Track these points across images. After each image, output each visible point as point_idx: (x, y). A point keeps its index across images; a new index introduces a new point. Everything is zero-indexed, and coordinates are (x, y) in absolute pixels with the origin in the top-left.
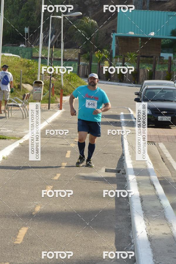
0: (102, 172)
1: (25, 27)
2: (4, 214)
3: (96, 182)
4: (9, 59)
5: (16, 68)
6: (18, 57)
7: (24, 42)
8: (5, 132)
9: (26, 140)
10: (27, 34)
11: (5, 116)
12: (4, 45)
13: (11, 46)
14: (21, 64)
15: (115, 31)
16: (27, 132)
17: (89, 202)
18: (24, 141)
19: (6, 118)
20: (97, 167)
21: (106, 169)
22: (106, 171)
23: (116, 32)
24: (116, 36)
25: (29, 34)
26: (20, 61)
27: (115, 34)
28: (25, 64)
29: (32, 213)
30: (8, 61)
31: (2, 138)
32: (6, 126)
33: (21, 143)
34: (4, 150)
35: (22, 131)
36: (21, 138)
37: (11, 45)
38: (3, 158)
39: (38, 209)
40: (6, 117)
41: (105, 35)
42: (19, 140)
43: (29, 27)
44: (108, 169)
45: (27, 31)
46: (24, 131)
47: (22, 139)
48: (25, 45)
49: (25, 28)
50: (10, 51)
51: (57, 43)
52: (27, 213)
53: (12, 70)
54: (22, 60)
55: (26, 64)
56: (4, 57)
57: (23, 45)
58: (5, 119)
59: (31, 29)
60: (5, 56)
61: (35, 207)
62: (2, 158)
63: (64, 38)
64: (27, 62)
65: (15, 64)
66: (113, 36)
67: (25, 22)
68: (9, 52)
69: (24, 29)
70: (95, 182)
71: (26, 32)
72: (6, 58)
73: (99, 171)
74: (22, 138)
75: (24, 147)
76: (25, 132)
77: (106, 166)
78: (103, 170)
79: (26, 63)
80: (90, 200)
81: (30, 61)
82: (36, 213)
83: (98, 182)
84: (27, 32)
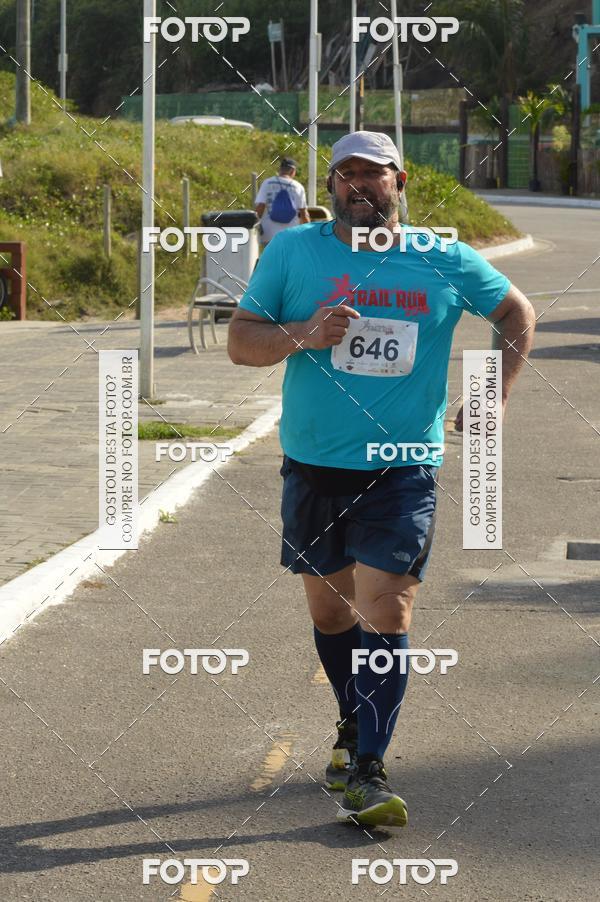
0: (555, 558)
1: (268, 23)
2: (127, 794)
3: (530, 607)
4: (210, 137)
5: (236, 165)
6: (242, 127)
7: (268, 76)
8: (178, 409)
9: (259, 436)
10: (277, 44)
11: (189, 345)
12: (200, 90)
13: (223, 93)
14: (254, 150)
15: (584, 19)
16: (266, 402)
17: (499, 711)
18: (253, 440)
19: (195, 353)
20: (534, 537)
21: (570, 546)
22: (573, 553)
23: (590, 22)
24: (590, 36)
25: (283, 45)
26: (251, 141)
27: (587, 29)
28: (268, 148)
29: (251, 781)
30: (207, 141)
31: (167, 432)
32: (190, 382)
33: (238, 450)
34: (167, 485)
35: (246, 401)
36: (241, 428)
37: (223, 87)
38: (161, 520)
39: (276, 761)
40: (192, 347)
41: (553, 37)
42: (231, 437)
43: (281, 20)
44: (579, 544)
45: (276, 37)
46: (256, 400)
47: (245, 433)
48: (272, 84)
49: (270, 26)
50: (221, 108)
51: (385, 70)
52: (230, 785)
53: (221, 174)
54: (257, 136)
55: (272, 150)
56: (193, 129)
57: (266, 87)
58: (189, 354)
59: (289, 29)
60: (196, 126)
61: (269, 747)
62: (158, 518)
63: (410, 52)
64: (274, 143)
65: (234, 151)
66: (581, 35)
67: (270, 6)
68: (217, 111)
69: (266, 30)
70: (524, 607)
71: (272, 40)
72: (201, 132)
73: (543, 555)
74: (244, 428)
75: (248, 466)
76: (260, 402)
77: (572, 532)
78: (560, 548)
79: (272, 145)
80: (503, 701)
81: (286, 139)
82: (269, 782)
83: (536, 608)
84: (278, 40)
